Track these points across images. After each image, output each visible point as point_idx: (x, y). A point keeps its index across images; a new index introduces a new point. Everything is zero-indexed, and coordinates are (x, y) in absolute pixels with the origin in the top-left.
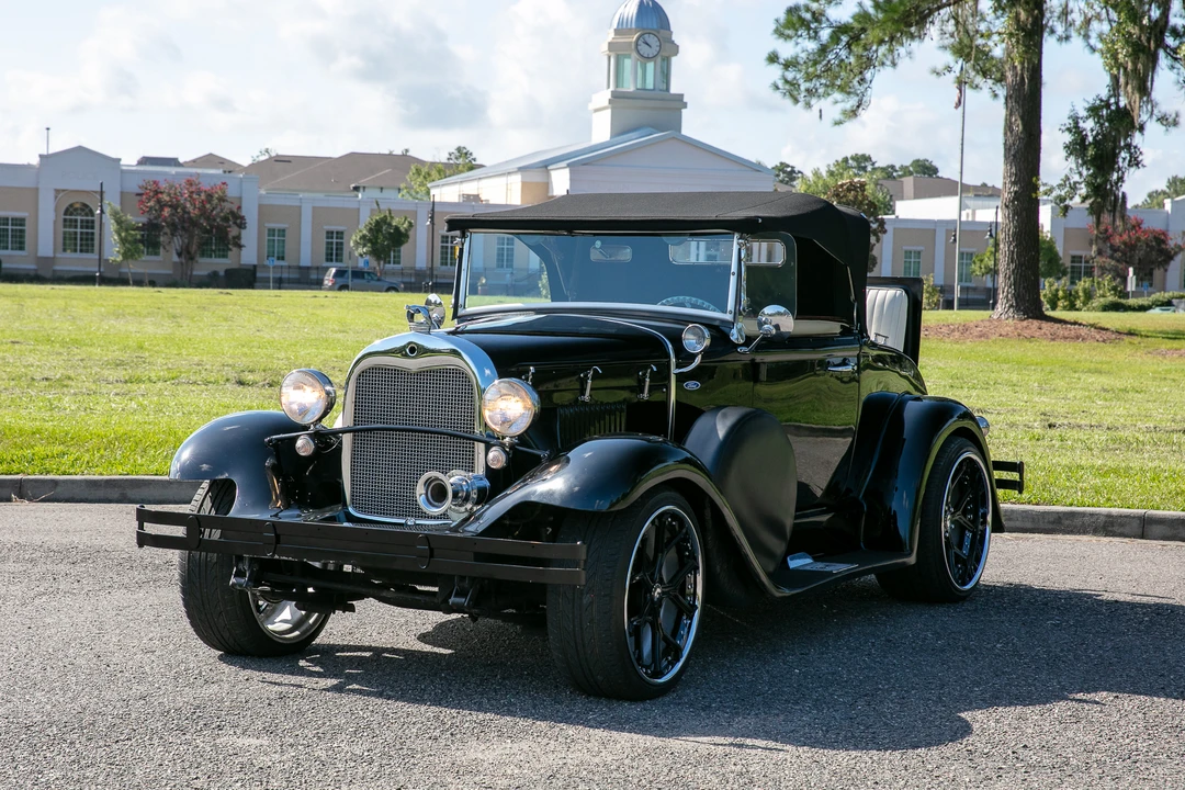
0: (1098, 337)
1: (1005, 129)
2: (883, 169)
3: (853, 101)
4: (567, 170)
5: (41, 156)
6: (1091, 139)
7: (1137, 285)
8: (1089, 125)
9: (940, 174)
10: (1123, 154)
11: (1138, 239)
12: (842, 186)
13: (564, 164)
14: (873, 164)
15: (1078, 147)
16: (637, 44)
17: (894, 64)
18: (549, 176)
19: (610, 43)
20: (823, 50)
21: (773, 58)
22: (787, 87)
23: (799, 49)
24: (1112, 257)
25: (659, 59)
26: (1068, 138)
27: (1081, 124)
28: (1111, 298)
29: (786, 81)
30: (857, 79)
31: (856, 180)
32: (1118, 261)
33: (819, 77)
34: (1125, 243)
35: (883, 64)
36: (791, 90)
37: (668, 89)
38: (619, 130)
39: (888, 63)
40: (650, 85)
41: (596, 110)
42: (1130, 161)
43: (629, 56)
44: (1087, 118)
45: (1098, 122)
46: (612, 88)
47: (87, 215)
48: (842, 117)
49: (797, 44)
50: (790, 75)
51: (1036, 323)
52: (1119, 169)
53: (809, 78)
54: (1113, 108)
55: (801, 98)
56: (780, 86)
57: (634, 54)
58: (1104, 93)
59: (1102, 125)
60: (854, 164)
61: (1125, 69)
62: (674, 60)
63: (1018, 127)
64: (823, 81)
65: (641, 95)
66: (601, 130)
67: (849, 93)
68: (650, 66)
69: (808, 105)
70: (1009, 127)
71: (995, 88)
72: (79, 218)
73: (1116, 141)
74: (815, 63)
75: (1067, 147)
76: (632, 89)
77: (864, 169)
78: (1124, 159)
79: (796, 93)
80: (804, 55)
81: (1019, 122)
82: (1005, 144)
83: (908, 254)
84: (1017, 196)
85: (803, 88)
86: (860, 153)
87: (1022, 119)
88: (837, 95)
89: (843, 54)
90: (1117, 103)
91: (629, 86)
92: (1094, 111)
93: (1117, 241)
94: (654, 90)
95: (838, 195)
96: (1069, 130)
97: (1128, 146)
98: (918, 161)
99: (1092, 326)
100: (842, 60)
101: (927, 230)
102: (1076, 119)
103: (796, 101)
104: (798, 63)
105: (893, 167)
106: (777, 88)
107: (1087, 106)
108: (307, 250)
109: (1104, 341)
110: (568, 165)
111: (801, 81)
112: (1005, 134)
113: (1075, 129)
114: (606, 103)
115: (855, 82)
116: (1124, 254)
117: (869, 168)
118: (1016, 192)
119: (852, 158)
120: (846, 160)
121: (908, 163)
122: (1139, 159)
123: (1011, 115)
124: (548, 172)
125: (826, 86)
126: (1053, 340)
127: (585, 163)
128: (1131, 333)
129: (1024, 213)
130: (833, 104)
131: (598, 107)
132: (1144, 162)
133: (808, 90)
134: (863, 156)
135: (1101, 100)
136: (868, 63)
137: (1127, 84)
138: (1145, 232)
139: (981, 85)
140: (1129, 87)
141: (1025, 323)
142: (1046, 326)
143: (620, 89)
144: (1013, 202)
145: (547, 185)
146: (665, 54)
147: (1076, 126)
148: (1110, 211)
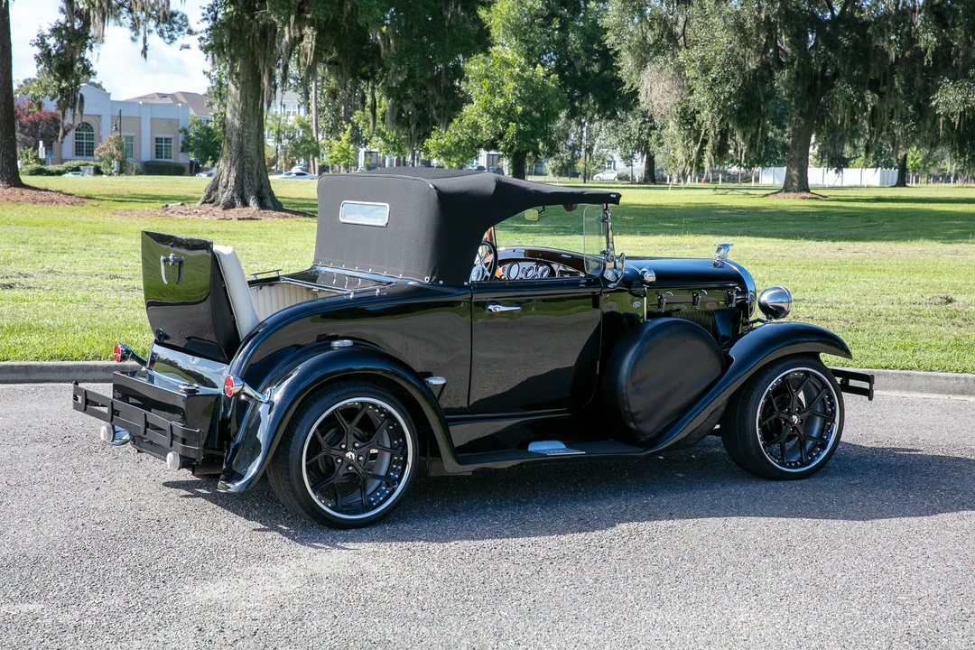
0: (67, 201)
6: (54, 52)
8: (52, 41)
10: (78, 65)
11: (40, 119)
15: (45, 57)
24: (21, 132)
26: (37, 51)
27: (47, 41)
34: (31, 122)
42: (83, 70)
44: (50, 36)
45: (59, 40)
52: (76, 75)
54: (70, 29)
58: (62, 18)
59: (61, 43)
61: (94, 6)
73: (73, 55)
75: (36, 57)
78: (79, 69)
90: (73, 26)
92: (56, 31)
96: (37, 44)
97: (82, 59)
99: (60, 192)
102: (42, 37)
107: (50, 28)
109: (72, 204)
122: (90, 70)
126: (35, 203)
128: (88, 198)
132: (95, 72)
135: (61, 24)
138: (45, 113)
141: (9, 190)
142: (26, 192)
147: (43, 42)
148: (71, 107)
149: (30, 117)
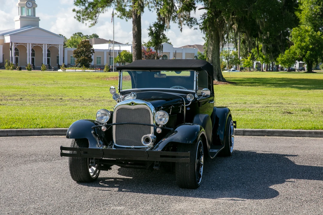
1: (133, 29)
2: (85, 36)
3: (94, 21)
4: (9, 36)
6: (154, 32)
8: (153, 29)
9: (99, 37)
10: (161, 36)
11: (151, 54)
12: (83, 41)
13: (9, 34)
14: (83, 35)
15: (151, 34)
16: (26, 4)
17: (103, 12)
18: (4, 38)
19: (19, 4)
20: (86, 8)
21: (74, 10)
22: (78, 18)
23: (80, 8)
24: (145, 58)
25: (32, 8)
26: (149, 32)
29: (78, 16)
30: (94, 16)
31: (87, 40)
33: (86, 15)
34: (148, 55)
35: (101, 12)
36: (79, 18)
37: (35, 16)
38: (22, 26)
39: (102, 12)
40: (30, 14)
41: (16, 21)
42: (163, 38)
43: (24, 7)
44: (153, 27)
46: (20, 15)
48: (91, 25)
49: (80, 7)
50: (78, 15)
52: (161, 39)
53: (83, 16)
55: (81, 20)
56: (76, 17)
57: (26, 7)
58: (157, 21)
59: (156, 29)
60: (78, 35)
61: (166, 16)
62: (36, 8)
63: (136, 29)
64: (87, 16)
65: (28, 17)
66: (17, 26)
67: (93, 19)
68: (30, 10)
69: (83, 22)
70: (134, 29)
71: (127, 19)
73: (160, 33)
74: (85, 12)
75: (149, 34)
76: (25, 16)
79: (80, 19)
80: (82, 10)
81: (136, 27)
82: (133, 33)
83: (98, 58)
84: (136, 45)
85: (81, 18)
86: (79, 32)
87: (137, 27)
88: (90, 20)
89: (91, 10)
90: (160, 23)
91: (25, 15)
92: (155, 25)
94: (31, 16)
95: (82, 44)
96: (149, 30)
97: (163, 34)
98: (94, 34)
100: (91, 11)
101: (102, 52)
102: (151, 27)
103: (80, 21)
104: (81, 12)
105: (87, 36)
106: (75, 18)
107: (153, 24)
110: (10, 35)
111: (81, 16)
112: (133, 30)
113: (151, 30)
114: (19, 19)
115: (94, 17)
116: (148, 57)
117: (82, 36)
118: (136, 44)
119: (77, 33)
120: (76, 34)
121: (91, 35)
123: (134, 26)
124: (4, 37)
125: (87, 18)
127: (14, 34)
129: (138, 50)
130: (89, 22)
131: (16, 20)
133: (83, 19)
134: (80, 33)
135: (156, 23)
136: (97, 12)
138: (153, 52)
139: (123, 18)
143: (22, 16)
144: (135, 47)
145: (4, 40)
146: (34, 7)
147: (151, 29)
148: (159, 49)
149: (148, 53)
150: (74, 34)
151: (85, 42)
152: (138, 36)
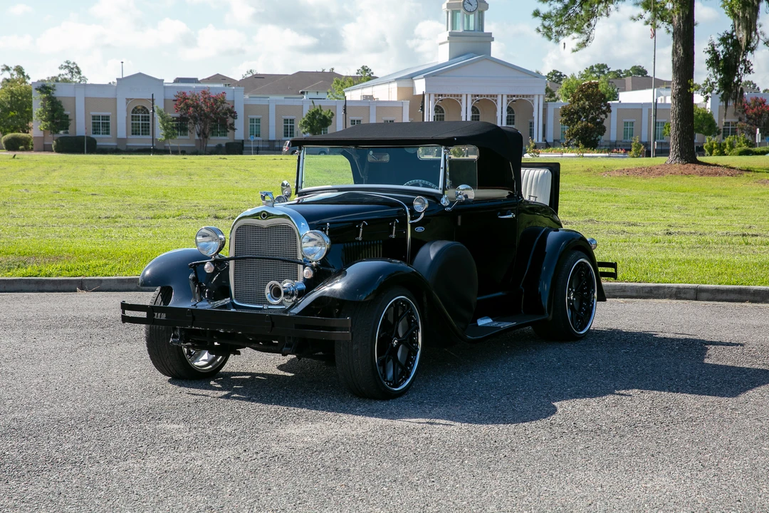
0: (728, 173)
1: (673, 52)
2: (614, 72)
3: (584, 37)
4: (424, 80)
5: (117, 79)
6: (722, 57)
7: (762, 138)
8: (721, 49)
9: (648, 75)
10: (741, 66)
11: (763, 111)
12: (584, 85)
13: (422, 76)
14: (608, 69)
15: (714, 61)
16: (464, 4)
17: (608, 15)
18: (413, 83)
19: (448, 4)
20: (566, 8)
21: (536, 14)
22: (545, 30)
23: (552, 8)
24: (747, 122)
25: (477, 12)
26: (708, 56)
27: (716, 48)
28: (745, 147)
29: (545, 27)
30: (586, 24)
31: (593, 81)
32: (751, 125)
33: (564, 24)
34: (755, 114)
35: (601, 15)
36: (548, 33)
37: (482, 30)
38: (454, 56)
39: (604, 14)
40: (472, 28)
41: (441, 44)
42: (745, 70)
43: (459, 11)
44: (719, 45)
45: (726, 47)
46: (450, 30)
47: (145, 113)
48: (577, 47)
49: (551, 5)
50: (547, 23)
51: (692, 166)
52: (739, 75)
53: (558, 25)
54: (735, 38)
55: (553, 36)
56: (541, 30)
57: (462, 10)
59: (728, 49)
60: (597, 70)
62: (486, 13)
63: (681, 52)
64: (566, 26)
65: (466, 34)
66: (442, 55)
67: (581, 33)
68: (472, 16)
69: (558, 41)
70: (675, 52)
71: (669, 27)
72: (140, 115)
73: (737, 60)
74: (562, 16)
75: (708, 62)
76: (461, 31)
77: (603, 72)
78: (742, 69)
79: (550, 33)
80: (555, 11)
81: (681, 48)
82: (673, 61)
83: (626, 124)
84: (680, 91)
85: (554, 30)
86: (601, 63)
87: (683, 45)
88: (575, 34)
89: (578, 10)
91: (460, 29)
92: (724, 40)
93: (750, 112)
94: (474, 30)
95: (582, 91)
96: (709, 52)
97: (744, 61)
98: (635, 67)
99: (726, 166)
100: (577, 14)
101: (637, 109)
102: (713, 46)
103: (550, 38)
104: (552, 16)
105: (620, 71)
106: (539, 31)
107: (720, 37)
108: (273, 130)
109: (732, 175)
110: (424, 77)
111: (553, 27)
112: (673, 55)
113: (713, 51)
114: (446, 40)
115: (585, 26)
116: (755, 120)
117: (606, 72)
118: (679, 89)
119: (596, 66)
120: (592, 67)
121: (629, 68)
122: (751, 68)
123: (676, 44)
124: (413, 81)
125: (568, 29)
126: (702, 175)
127: (434, 75)
128: (748, 170)
129: (685, 101)
130: (572, 40)
131: (441, 42)
132: (754, 70)
133: (557, 32)
134: (602, 65)
135: (728, 34)
136: (592, 15)
137: (739, 25)
138: (767, 107)
139: (660, 25)
140: (740, 27)
141: (686, 166)
142: (698, 168)
143: (454, 31)
144: (678, 95)
145: (413, 89)
146: (480, 9)
147: (713, 49)
148: (733, 99)
149: (755, 110)
150: (589, 68)
151: (589, 88)
152: (684, 67)
